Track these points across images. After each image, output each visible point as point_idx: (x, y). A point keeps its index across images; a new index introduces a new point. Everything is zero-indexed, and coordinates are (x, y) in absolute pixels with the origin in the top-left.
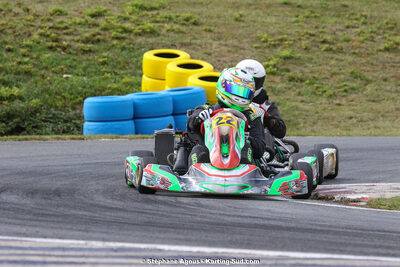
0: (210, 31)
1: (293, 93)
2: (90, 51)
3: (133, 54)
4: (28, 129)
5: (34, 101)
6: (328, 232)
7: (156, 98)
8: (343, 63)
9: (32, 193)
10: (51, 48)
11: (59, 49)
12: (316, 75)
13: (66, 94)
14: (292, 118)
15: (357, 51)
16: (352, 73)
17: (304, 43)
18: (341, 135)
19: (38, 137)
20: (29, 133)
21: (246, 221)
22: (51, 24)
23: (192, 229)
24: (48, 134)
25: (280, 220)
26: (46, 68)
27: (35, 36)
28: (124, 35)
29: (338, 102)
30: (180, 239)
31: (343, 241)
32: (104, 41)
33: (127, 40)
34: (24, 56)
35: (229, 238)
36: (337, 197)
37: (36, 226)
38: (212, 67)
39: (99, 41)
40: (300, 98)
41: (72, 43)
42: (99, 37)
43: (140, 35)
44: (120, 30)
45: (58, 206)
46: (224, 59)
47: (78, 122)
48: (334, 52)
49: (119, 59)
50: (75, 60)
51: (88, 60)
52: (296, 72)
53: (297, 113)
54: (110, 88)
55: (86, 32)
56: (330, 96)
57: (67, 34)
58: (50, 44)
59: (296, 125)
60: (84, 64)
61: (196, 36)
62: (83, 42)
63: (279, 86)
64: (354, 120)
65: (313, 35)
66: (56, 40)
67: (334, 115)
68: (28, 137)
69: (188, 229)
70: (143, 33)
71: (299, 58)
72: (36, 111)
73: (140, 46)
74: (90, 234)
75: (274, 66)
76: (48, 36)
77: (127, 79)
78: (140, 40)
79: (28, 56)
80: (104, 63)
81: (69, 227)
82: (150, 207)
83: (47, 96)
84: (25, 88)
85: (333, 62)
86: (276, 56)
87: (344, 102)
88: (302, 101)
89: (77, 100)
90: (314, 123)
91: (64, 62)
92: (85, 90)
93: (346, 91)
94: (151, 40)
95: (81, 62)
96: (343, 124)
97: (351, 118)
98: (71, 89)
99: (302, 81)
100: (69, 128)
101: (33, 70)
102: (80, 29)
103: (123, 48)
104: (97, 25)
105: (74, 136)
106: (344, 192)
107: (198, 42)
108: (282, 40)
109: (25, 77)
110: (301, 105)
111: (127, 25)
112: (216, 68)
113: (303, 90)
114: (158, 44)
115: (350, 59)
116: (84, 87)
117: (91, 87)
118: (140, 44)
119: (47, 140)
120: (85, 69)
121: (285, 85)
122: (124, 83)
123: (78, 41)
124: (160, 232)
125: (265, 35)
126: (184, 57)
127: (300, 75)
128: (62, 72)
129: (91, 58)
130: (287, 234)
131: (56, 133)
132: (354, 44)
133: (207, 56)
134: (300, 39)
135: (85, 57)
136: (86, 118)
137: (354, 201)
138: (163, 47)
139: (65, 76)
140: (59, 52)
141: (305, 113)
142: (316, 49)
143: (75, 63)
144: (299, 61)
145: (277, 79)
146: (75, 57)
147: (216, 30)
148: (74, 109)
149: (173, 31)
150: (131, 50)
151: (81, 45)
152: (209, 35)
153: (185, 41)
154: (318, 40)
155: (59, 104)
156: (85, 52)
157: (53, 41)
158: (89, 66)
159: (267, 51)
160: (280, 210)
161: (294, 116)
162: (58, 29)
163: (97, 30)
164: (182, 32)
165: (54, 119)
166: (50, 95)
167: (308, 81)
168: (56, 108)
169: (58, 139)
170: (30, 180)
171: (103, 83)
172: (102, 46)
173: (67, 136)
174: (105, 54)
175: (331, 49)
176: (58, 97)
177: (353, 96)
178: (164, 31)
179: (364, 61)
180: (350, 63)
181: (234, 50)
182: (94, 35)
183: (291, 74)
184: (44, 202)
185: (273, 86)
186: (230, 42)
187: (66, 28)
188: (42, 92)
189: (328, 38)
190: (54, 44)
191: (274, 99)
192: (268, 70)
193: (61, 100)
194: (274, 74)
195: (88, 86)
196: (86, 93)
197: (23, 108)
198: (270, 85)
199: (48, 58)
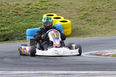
0: (62, 7)
1: (88, 24)
2: (27, 15)
3: (40, 15)
5: (11, 31)
6: (101, 65)
8: (102, 15)
9: (13, 58)
10: (16, 15)
11: (18, 15)
12: (95, 19)
13: (21, 28)
14: (88, 32)
15: (106, 11)
16: (105, 17)
17: (91, 9)
18: (103, 36)
19: (13, 41)
20: (10, 40)
21: (76, 63)
22: (15, 8)
23: (60, 66)
24: (16, 40)
25: (86, 62)
26: (15, 21)
27: (11, 12)
28: (37, 10)
29: (102, 26)
30: (57, 69)
31: (105, 67)
32: (31, 12)
33: (38, 12)
34: (8, 18)
35: (72, 68)
36: (103, 54)
37: (14, 68)
38: (63, 18)
39: (30, 12)
40: (90, 26)
41: (22, 13)
42: (30, 11)
43: (42, 10)
44: (36, 9)
45: (20, 61)
46: (67, 15)
47: (25, 36)
48: (100, 12)
49: (36, 17)
52: (89, 18)
53: (90, 30)
54: (34, 26)
55: (26, 10)
56: (99, 25)
57: (20, 11)
58: (15, 14)
59: (89, 34)
61: (59, 9)
62: (25, 13)
63: (84, 23)
64: (107, 31)
65: (93, 7)
66: (17, 13)
67: (101, 30)
68: (10, 41)
69: (59, 66)
70: (43, 9)
71: (89, 14)
72: (12, 34)
73: (42, 13)
74: (30, 69)
75: (82, 17)
76: (15, 11)
77: (39, 23)
78: (42, 11)
79: (9, 18)
80: (32, 19)
81: (24, 67)
82: (48, 60)
83: (15, 29)
84: (8, 27)
85: (100, 15)
86: (82, 14)
87: (103, 26)
88: (91, 27)
89: (24, 30)
90: (95, 33)
91: (20, 19)
93: (104, 23)
94: (45, 11)
95: (25, 19)
96: (103, 33)
97: (106, 31)
98: (22, 27)
99: (91, 21)
100: (22, 38)
101: (11, 22)
102: (24, 9)
103: (37, 14)
104: (29, 8)
105: (24, 41)
106: (105, 53)
107: (59, 11)
108: (84, 9)
109: (9, 24)
110: (91, 28)
111: (38, 7)
112: (65, 18)
113: (91, 23)
114: (47, 12)
115: (105, 13)
116: (26, 26)
117: (28, 26)
118: (42, 12)
119: (16, 42)
120: (26, 21)
121: (85, 22)
122: (38, 24)
123: (23, 13)
124: (51, 67)
125: (79, 8)
126: (55, 15)
127: (90, 19)
128: (19, 22)
129: (27, 17)
130: (88, 66)
131: (19, 40)
132: (106, 9)
133: (62, 15)
134: (89, 8)
135: (26, 17)
136: (27, 35)
137: (108, 55)
138: (49, 13)
141: (92, 30)
142: (94, 11)
143: (23, 19)
144: (89, 15)
145: (83, 20)
146: (23, 17)
147: (64, 7)
148: (23, 32)
149: (51, 8)
150: (39, 14)
151: (24, 14)
152: (62, 8)
153: (55, 11)
154: (94, 8)
155: (19, 31)
156: (26, 16)
157: (16, 13)
158: (27, 19)
159: (80, 12)
160: (86, 59)
161: (89, 31)
162: (17, 9)
163: (29, 9)
164: (54, 8)
165: (18, 36)
166: (16, 29)
167: (92, 21)
168: (18, 33)
169: (19, 42)
170: (12, 54)
171: (31, 24)
172: (31, 13)
173: (22, 41)
174: (32, 16)
175: (99, 11)
177: (106, 24)
178: (49, 8)
179: (109, 14)
180: (105, 15)
181: (70, 12)
182: (28, 11)
183: (87, 19)
184: (16, 60)
186: (69, 10)
187: (20, 9)
189: (98, 7)
190: (17, 14)
191: (83, 26)
192: (80, 18)
193: (19, 30)
194: (82, 19)
195: (27, 26)
196: (27, 28)
197: (8, 33)
198: (81, 22)
199: (15, 18)
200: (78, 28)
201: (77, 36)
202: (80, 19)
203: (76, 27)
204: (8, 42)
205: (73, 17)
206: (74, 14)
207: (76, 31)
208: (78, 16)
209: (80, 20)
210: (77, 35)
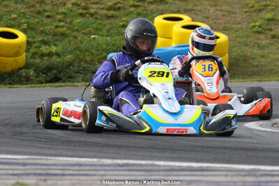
2: (112, 16)
4: (64, 79)
5: (68, 56)
7: (165, 53)
10: (81, 14)
11: (87, 15)
13: (93, 51)
19: (70, 84)
20: (64, 82)
24: (78, 82)
26: (78, 30)
27: (69, 5)
28: (139, 4)
32: (124, 8)
33: (142, 8)
34: (60, 21)
39: (119, 8)
41: (98, 11)
42: (119, 5)
43: (152, 3)
50: (100, 24)
51: (111, 24)
52: (277, 31)
55: (109, 1)
57: (94, 3)
58: (80, 11)
59: (276, 73)
60: (108, 27)
61: (197, 3)
62: (107, 10)
63: (263, 42)
66: (86, 8)
68: (63, 84)
70: (155, 1)
72: (70, 64)
73: (152, 12)
75: (260, 26)
76: (79, 5)
78: (152, 7)
79: (63, 21)
80: (124, 26)
83: (78, 52)
84: (61, 47)
86: (261, 19)
89: (103, 56)
91: (91, 26)
92: (108, 47)
94: (162, 7)
95: (105, 26)
98: (97, 47)
101: (67, 32)
103: (139, 14)
107: (199, 8)
108: (265, 6)
109: (61, 38)
114: (166, 10)
116: (108, 45)
117: (113, 45)
118: (152, 10)
119: (78, 86)
120: (108, 31)
121: (268, 41)
123: (103, 9)
125: (253, 2)
126: (187, 20)
128: (90, 33)
129: (113, 22)
135: (108, 21)
138: (171, 12)
139: (93, 36)
140: (88, 18)
143: (100, 26)
145: (262, 37)
146: (101, 22)
148: (100, 62)
150: (145, 15)
151: (105, 12)
152: (207, 2)
153: (188, 8)
155: (88, 58)
156: (108, 17)
157: (83, 9)
158: (112, 28)
159: (254, 14)
161: (276, 66)
165: (84, 71)
166: (81, 51)
168: (86, 62)
172: (122, 12)
176: (87, 53)
181: (227, 14)
182: (115, 4)
183: (273, 32)
185: (259, 42)
186: (224, 8)
188: (75, 49)
191: (260, 52)
192: (255, 29)
193: (89, 55)
194: (259, 32)
195: (111, 44)
196: (109, 49)
197: (59, 62)
198: (256, 41)
199: (79, 23)
200: (246, 56)
201: (243, 78)
202: (254, 32)
203: (241, 54)
204: (57, 84)
205: (234, 26)
206: (238, 20)
207: (242, 65)
208: (249, 23)
209: (253, 34)
210: (243, 74)
